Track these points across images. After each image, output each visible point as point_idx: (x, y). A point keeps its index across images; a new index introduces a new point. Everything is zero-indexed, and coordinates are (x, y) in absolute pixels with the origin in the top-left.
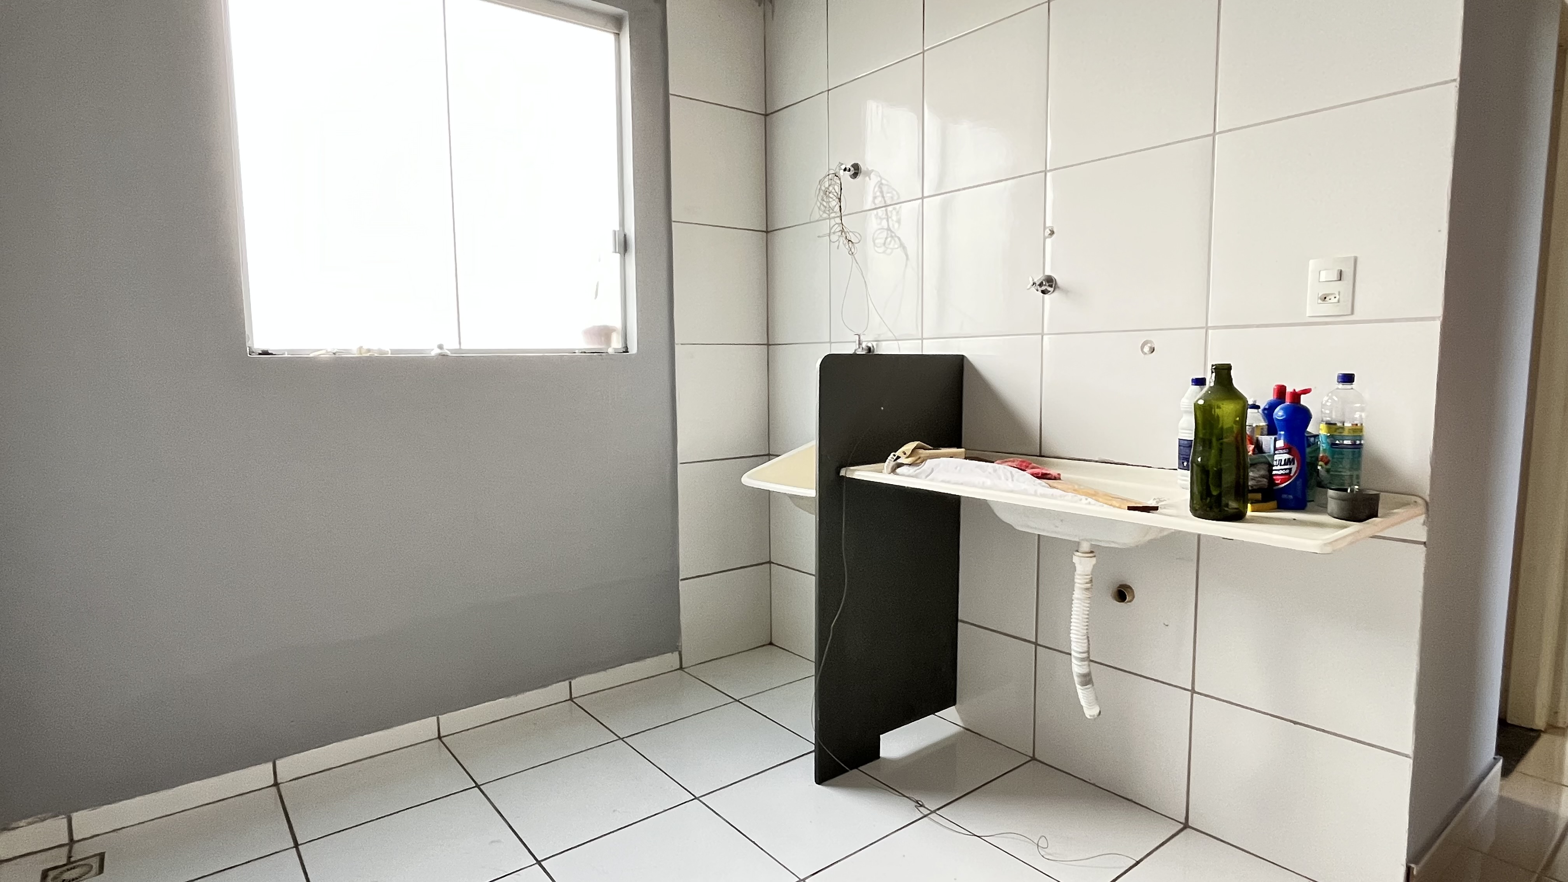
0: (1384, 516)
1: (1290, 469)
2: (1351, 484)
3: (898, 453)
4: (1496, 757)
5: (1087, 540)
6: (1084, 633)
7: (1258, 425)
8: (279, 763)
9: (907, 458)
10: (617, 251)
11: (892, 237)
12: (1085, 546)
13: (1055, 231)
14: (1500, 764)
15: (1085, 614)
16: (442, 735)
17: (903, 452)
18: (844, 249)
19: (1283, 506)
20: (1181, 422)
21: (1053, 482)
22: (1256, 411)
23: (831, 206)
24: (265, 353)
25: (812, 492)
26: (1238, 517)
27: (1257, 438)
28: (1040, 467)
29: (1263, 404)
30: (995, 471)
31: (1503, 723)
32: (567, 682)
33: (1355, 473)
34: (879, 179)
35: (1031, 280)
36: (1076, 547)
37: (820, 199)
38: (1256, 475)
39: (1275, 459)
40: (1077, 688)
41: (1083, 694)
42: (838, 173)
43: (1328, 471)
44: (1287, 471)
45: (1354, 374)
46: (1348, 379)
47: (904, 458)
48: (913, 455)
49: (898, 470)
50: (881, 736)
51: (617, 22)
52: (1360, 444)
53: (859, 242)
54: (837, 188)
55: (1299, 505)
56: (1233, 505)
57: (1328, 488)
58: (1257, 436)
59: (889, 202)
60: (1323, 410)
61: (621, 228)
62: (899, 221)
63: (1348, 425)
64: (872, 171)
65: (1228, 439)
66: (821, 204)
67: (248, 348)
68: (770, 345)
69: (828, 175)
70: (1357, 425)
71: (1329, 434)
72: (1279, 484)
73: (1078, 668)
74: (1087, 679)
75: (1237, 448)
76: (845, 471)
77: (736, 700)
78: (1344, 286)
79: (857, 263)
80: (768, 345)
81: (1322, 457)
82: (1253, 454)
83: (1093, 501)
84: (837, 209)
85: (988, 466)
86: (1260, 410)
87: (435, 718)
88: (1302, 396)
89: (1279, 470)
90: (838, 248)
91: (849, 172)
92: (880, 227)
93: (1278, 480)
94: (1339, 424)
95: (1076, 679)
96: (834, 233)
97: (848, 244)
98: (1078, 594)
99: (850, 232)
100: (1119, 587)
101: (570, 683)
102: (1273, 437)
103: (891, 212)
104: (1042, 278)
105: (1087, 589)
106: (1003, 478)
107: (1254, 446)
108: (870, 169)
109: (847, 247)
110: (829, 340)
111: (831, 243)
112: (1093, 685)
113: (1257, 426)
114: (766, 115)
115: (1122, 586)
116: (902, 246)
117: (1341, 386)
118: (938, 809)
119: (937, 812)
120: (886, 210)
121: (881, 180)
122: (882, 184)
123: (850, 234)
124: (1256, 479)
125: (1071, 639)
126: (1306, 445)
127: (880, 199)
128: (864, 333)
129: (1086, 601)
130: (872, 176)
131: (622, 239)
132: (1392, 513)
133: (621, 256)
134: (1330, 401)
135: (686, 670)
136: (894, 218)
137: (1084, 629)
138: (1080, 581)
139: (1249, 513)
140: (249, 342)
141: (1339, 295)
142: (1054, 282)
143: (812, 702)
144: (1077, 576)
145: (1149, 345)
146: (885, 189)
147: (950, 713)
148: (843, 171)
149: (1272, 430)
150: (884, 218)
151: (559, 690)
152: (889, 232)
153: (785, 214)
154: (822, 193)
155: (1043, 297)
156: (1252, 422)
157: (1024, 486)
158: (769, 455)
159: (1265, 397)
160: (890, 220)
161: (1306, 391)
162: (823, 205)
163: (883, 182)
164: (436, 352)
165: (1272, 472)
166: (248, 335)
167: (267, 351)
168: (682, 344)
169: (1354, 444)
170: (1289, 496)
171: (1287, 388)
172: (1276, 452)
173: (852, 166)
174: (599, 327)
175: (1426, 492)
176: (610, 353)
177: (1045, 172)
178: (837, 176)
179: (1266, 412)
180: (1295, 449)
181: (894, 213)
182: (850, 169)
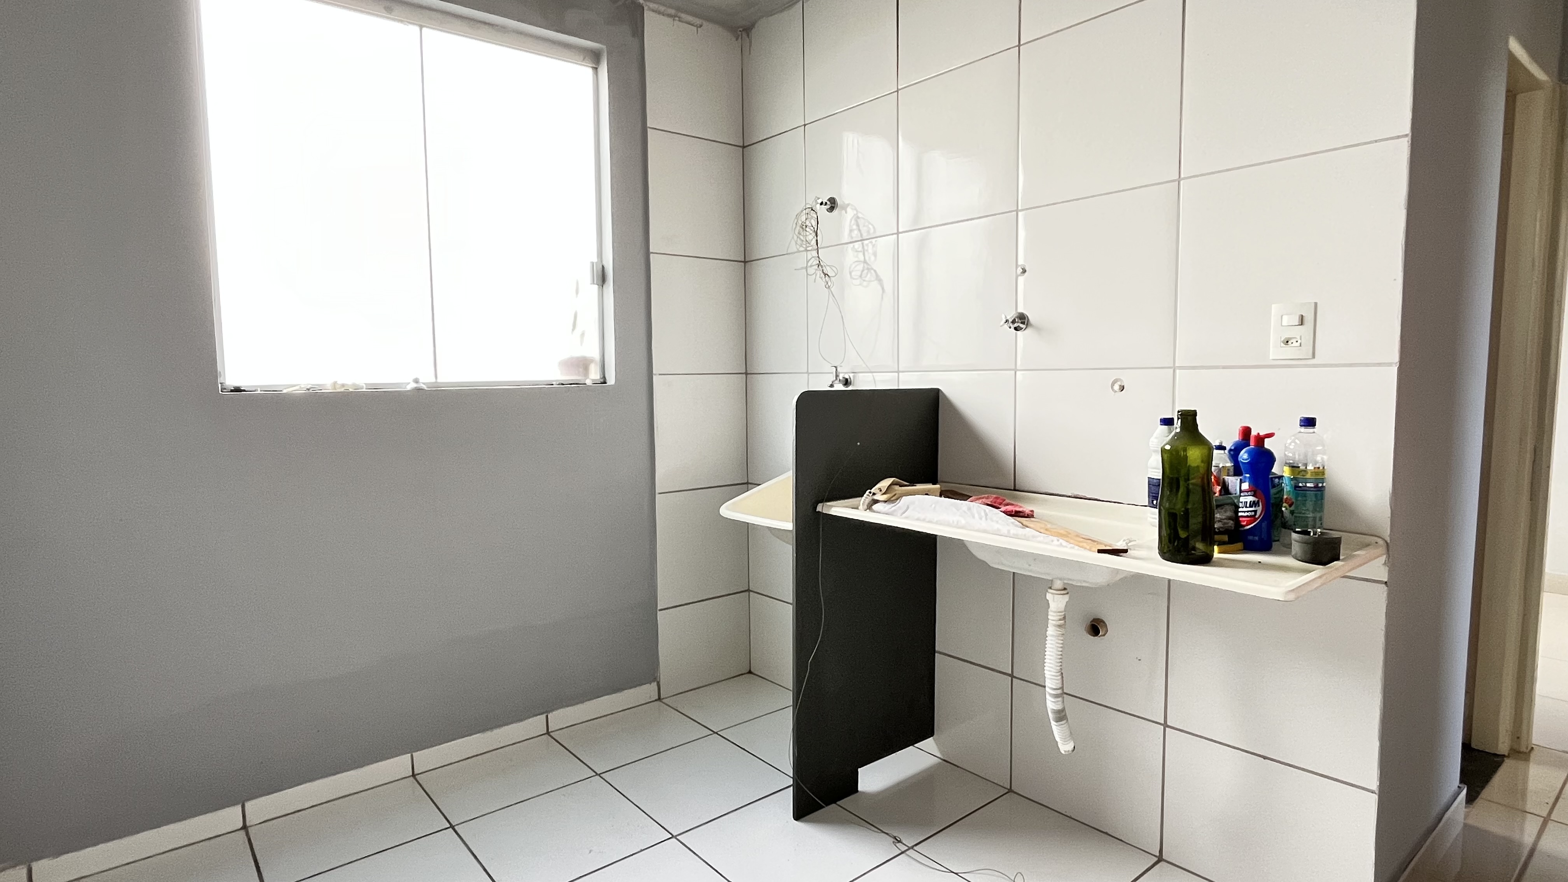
0: (1348, 558)
1: (1255, 512)
2: (1314, 527)
3: (873, 490)
4: (1460, 785)
5: (1060, 579)
6: (1057, 670)
7: (1224, 465)
8: (248, 805)
9: (884, 494)
10: (595, 282)
11: (868, 269)
12: (1058, 584)
13: (1027, 269)
14: (1465, 792)
15: (1059, 651)
16: (416, 772)
17: (879, 489)
18: (821, 282)
19: (1250, 547)
20: (1150, 461)
21: (1026, 521)
22: (1222, 452)
23: (808, 240)
24: (237, 390)
25: (789, 526)
26: (1205, 560)
27: (1224, 479)
28: (1013, 503)
29: (1229, 445)
30: (969, 509)
31: (1467, 747)
32: (544, 716)
33: (1318, 515)
34: (855, 212)
35: (1003, 317)
36: (1049, 585)
37: (797, 233)
38: (1224, 517)
39: (1241, 501)
40: (1052, 724)
41: (1057, 730)
42: (814, 207)
43: (1292, 512)
44: (1253, 513)
45: (1316, 418)
46: (1309, 422)
47: (880, 494)
48: (889, 491)
49: (875, 507)
50: (859, 769)
51: (595, 58)
52: (1323, 487)
53: (835, 276)
54: (814, 223)
55: (1264, 547)
56: (1200, 546)
57: (1292, 529)
58: (1224, 477)
59: (865, 236)
60: (1286, 453)
61: (600, 259)
62: (875, 254)
63: (1310, 467)
64: (848, 205)
65: (1195, 481)
66: (798, 237)
67: (220, 385)
68: (749, 374)
69: (805, 209)
70: (1319, 468)
71: (1292, 477)
72: (1244, 526)
73: (1052, 705)
74: (1061, 716)
75: (1203, 490)
76: (821, 507)
77: (717, 733)
78: (1305, 332)
79: (833, 296)
80: (746, 374)
81: (1287, 498)
82: (1220, 495)
83: (1064, 543)
84: (814, 242)
85: (962, 504)
86: (1226, 451)
87: (410, 755)
88: (1266, 440)
89: (1245, 512)
90: (815, 282)
91: (825, 206)
92: (856, 259)
93: (1244, 521)
94: (1302, 468)
95: (1051, 715)
96: (811, 266)
97: (825, 277)
98: (1051, 631)
99: (828, 266)
100: (1092, 621)
101: (547, 716)
102: (1239, 478)
103: (867, 245)
104: (1015, 316)
105: (1060, 626)
106: (976, 516)
107: (1220, 487)
108: (847, 202)
109: (824, 280)
110: (806, 371)
111: (809, 276)
112: (1067, 720)
113: (1223, 467)
114: (744, 147)
115: (1095, 620)
116: (879, 279)
117: (1303, 429)
118: (916, 845)
119: (915, 848)
120: (863, 244)
121: (857, 214)
122: (858, 218)
123: (828, 268)
124: (1223, 521)
125: (1046, 675)
126: (1270, 487)
127: (856, 232)
128: (842, 365)
129: (1060, 638)
130: (849, 209)
131: (600, 273)
132: (1355, 555)
133: (599, 288)
134: (1293, 444)
135: (664, 701)
136: (870, 251)
137: (1057, 666)
138: (1053, 617)
139: (1216, 555)
140: (221, 378)
141: (1301, 339)
142: (1026, 318)
143: (790, 735)
144: (1050, 613)
145: (1119, 383)
146: (861, 222)
147: (928, 744)
148: (819, 205)
149: (1237, 471)
150: (860, 252)
151: (536, 725)
152: (865, 265)
153: (763, 247)
154: (798, 228)
155: (1016, 334)
156: (1219, 463)
157: (996, 526)
158: (747, 483)
159: (1231, 439)
160: (866, 253)
161: (1270, 435)
162: (800, 239)
163: (860, 215)
164: (411, 386)
165: (1238, 514)
166: (220, 372)
167: (239, 387)
168: (660, 375)
169: (1316, 487)
170: (1255, 537)
171: (1252, 430)
172: (1242, 494)
173: (829, 200)
174: (578, 358)
175: (1386, 532)
176: (588, 384)
177: (1017, 211)
178: (814, 211)
179: (1232, 453)
180: (1259, 492)
181: (870, 246)
182: (826, 203)
